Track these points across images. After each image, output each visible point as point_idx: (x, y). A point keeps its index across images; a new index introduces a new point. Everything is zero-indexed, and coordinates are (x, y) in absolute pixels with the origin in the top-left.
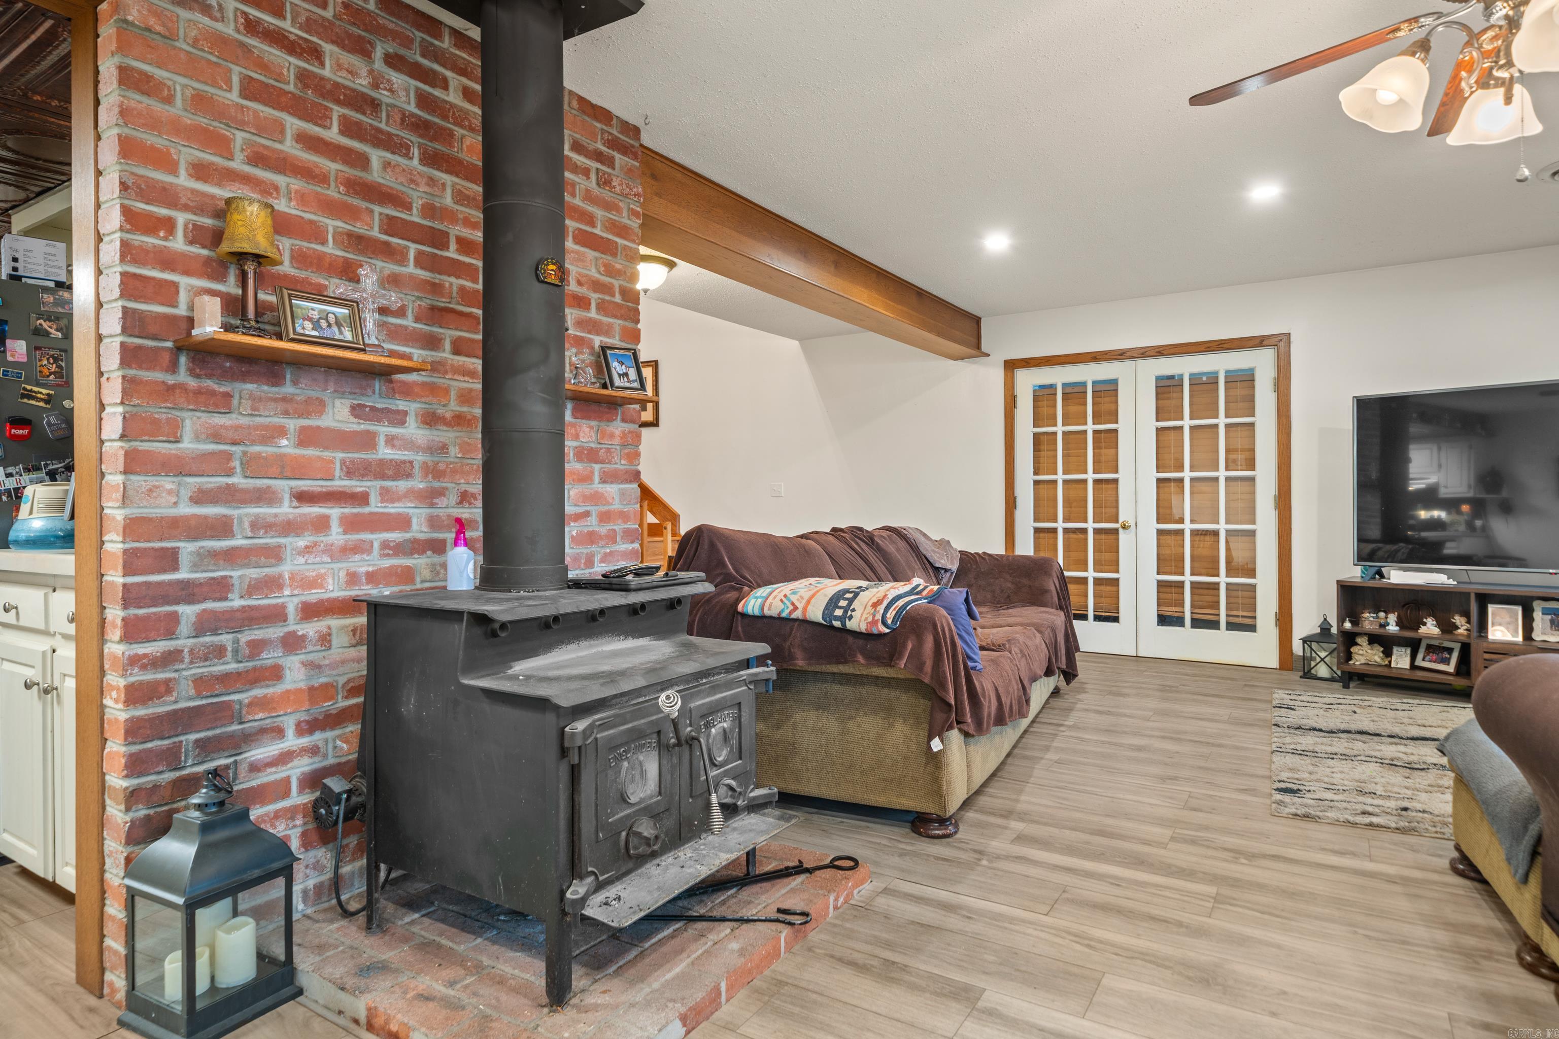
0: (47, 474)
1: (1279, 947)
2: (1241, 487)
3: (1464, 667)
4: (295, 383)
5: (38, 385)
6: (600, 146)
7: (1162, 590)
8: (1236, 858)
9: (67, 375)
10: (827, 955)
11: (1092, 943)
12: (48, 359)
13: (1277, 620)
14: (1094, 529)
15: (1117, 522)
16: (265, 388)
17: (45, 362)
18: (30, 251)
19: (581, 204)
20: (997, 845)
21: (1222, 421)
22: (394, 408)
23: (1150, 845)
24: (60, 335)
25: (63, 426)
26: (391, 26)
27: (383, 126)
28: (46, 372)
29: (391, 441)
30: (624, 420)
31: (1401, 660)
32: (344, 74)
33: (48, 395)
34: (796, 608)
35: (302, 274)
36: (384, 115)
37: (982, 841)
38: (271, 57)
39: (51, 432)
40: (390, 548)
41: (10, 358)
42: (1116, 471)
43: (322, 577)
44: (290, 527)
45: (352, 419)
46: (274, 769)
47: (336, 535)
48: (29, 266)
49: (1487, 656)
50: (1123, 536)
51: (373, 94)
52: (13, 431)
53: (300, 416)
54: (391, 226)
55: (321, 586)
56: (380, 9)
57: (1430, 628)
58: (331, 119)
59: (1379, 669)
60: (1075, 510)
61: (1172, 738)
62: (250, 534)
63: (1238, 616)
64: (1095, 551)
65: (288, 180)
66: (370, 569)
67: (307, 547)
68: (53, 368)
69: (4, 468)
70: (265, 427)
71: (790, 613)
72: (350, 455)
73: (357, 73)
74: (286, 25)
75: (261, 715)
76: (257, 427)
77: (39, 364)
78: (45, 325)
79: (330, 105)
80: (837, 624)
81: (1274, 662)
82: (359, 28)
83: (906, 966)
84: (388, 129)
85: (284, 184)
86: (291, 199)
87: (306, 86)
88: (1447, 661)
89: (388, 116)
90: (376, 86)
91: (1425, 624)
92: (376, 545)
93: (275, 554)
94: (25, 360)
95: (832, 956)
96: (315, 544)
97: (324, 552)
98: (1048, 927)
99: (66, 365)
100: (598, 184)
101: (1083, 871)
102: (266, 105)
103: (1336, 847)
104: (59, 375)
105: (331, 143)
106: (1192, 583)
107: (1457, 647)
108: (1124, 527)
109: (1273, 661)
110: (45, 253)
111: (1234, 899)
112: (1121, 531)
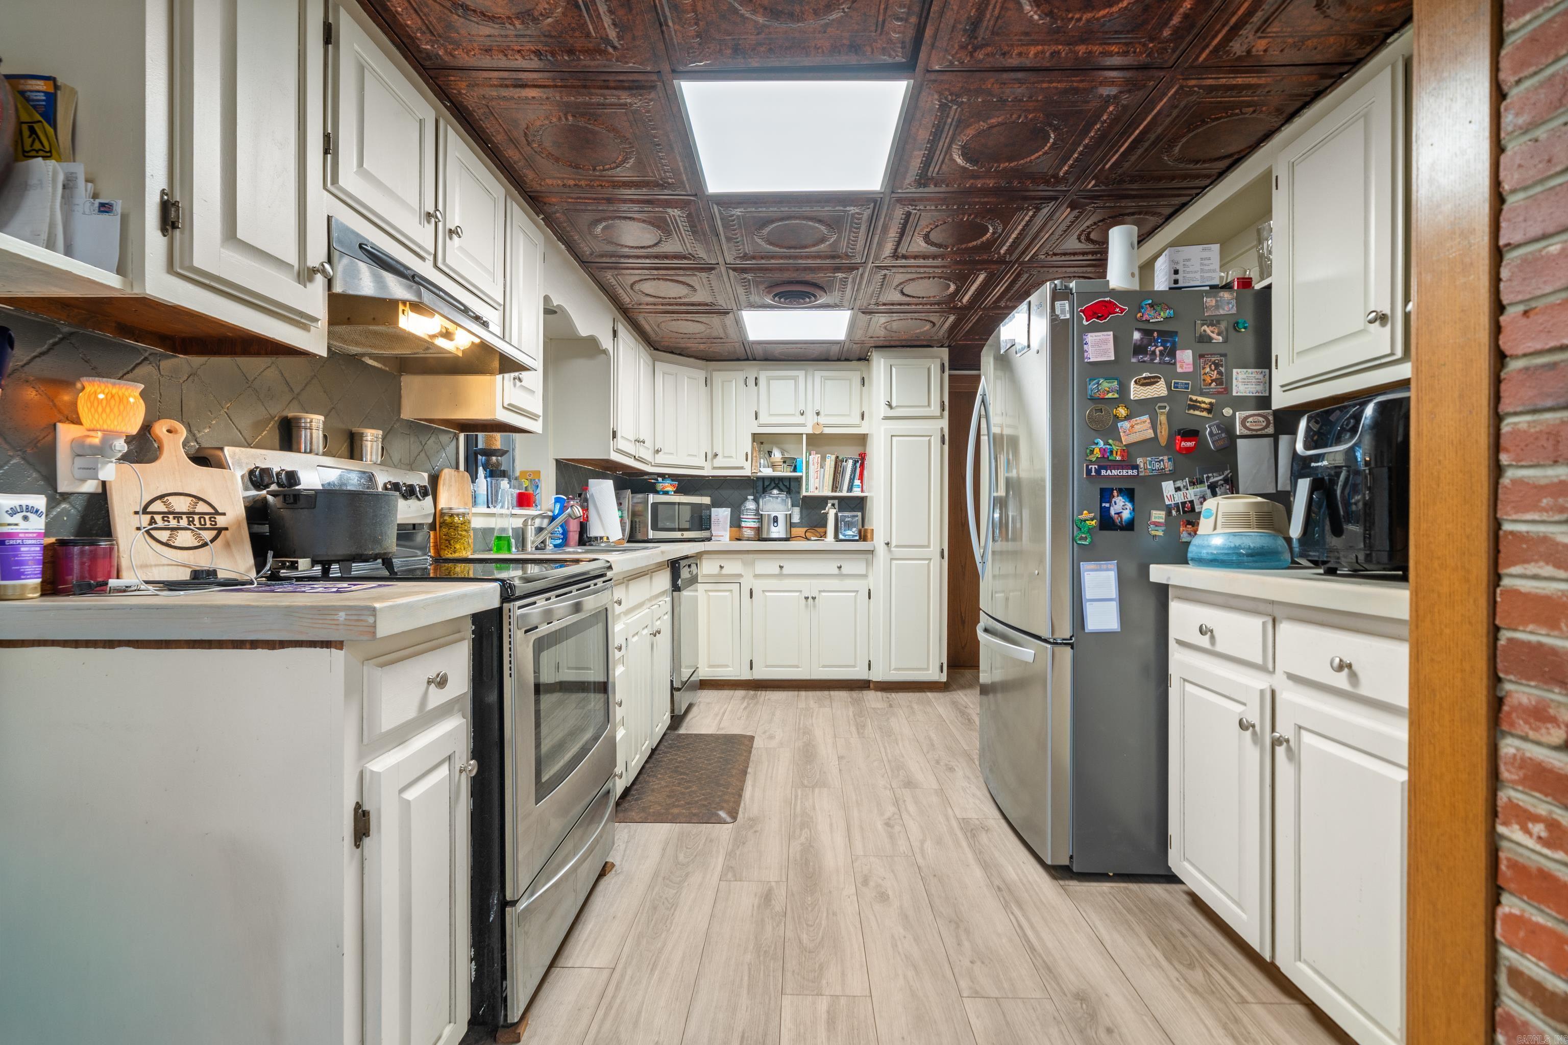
0: (1209, 487)
5: (1202, 394)
9: (1227, 383)
12: (1210, 367)
17: (1208, 370)
18: (1189, 260)
24: (1220, 339)
25: (1223, 435)
28: (1209, 380)
33: (1210, 404)
39: (1213, 442)
41: (1179, 370)
48: (1188, 275)
52: (1183, 444)
68: (1215, 375)
69: (1174, 482)
77: (1202, 372)
78: (1208, 330)
94: (1191, 370)
99: (1226, 370)
104: (1219, 381)
110: (1202, 259)
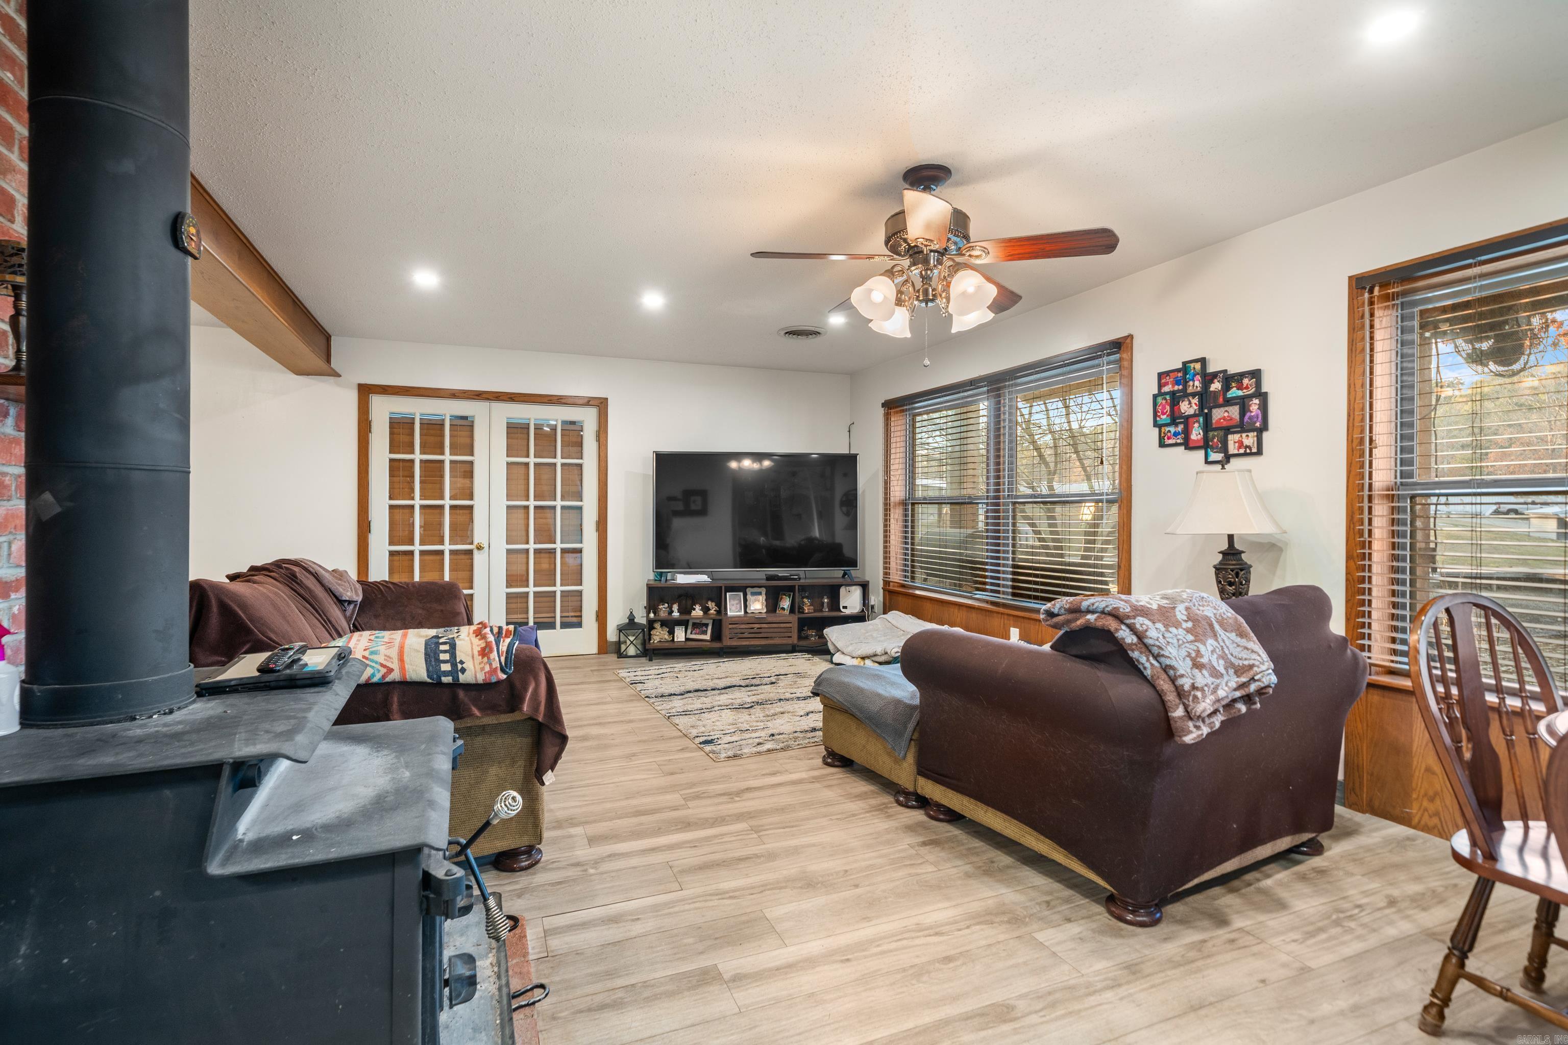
1: (814, 845)
2: (573, 514)
3: (717, 636)
7: (510, 601)
8: (732, 798)
10: (574, 1013)
11: (731, 894)
13: (597, 616)
14: (450, 551)
15: (472, 543)
20: (583, 853)
21: (559, 461)
23: (678, 809)
31: (680, 635)
34: (390, 670)
37: (567, 854)
42: (471, 499)
49: (731, 626)
50: (477, 556)
57: (697, 612)
59: (667, 644)
60: (432, 532)
61: (596, 724)
63: (568, 617)
64: (450, 571)
71: (384, 677)
80: (446, 680)
81: (594, 650)
83: (645, 982)
88: (705, 633)
91: (694, 609)
95: (581, 1011)
98: (699, 897)
101: (665, 846)
103: (767, 771)
106: (535, 593)
107: (710, 622)
108: (480, 548)
109: (592, 647)
111: (762, 826)
112: (476, 552)
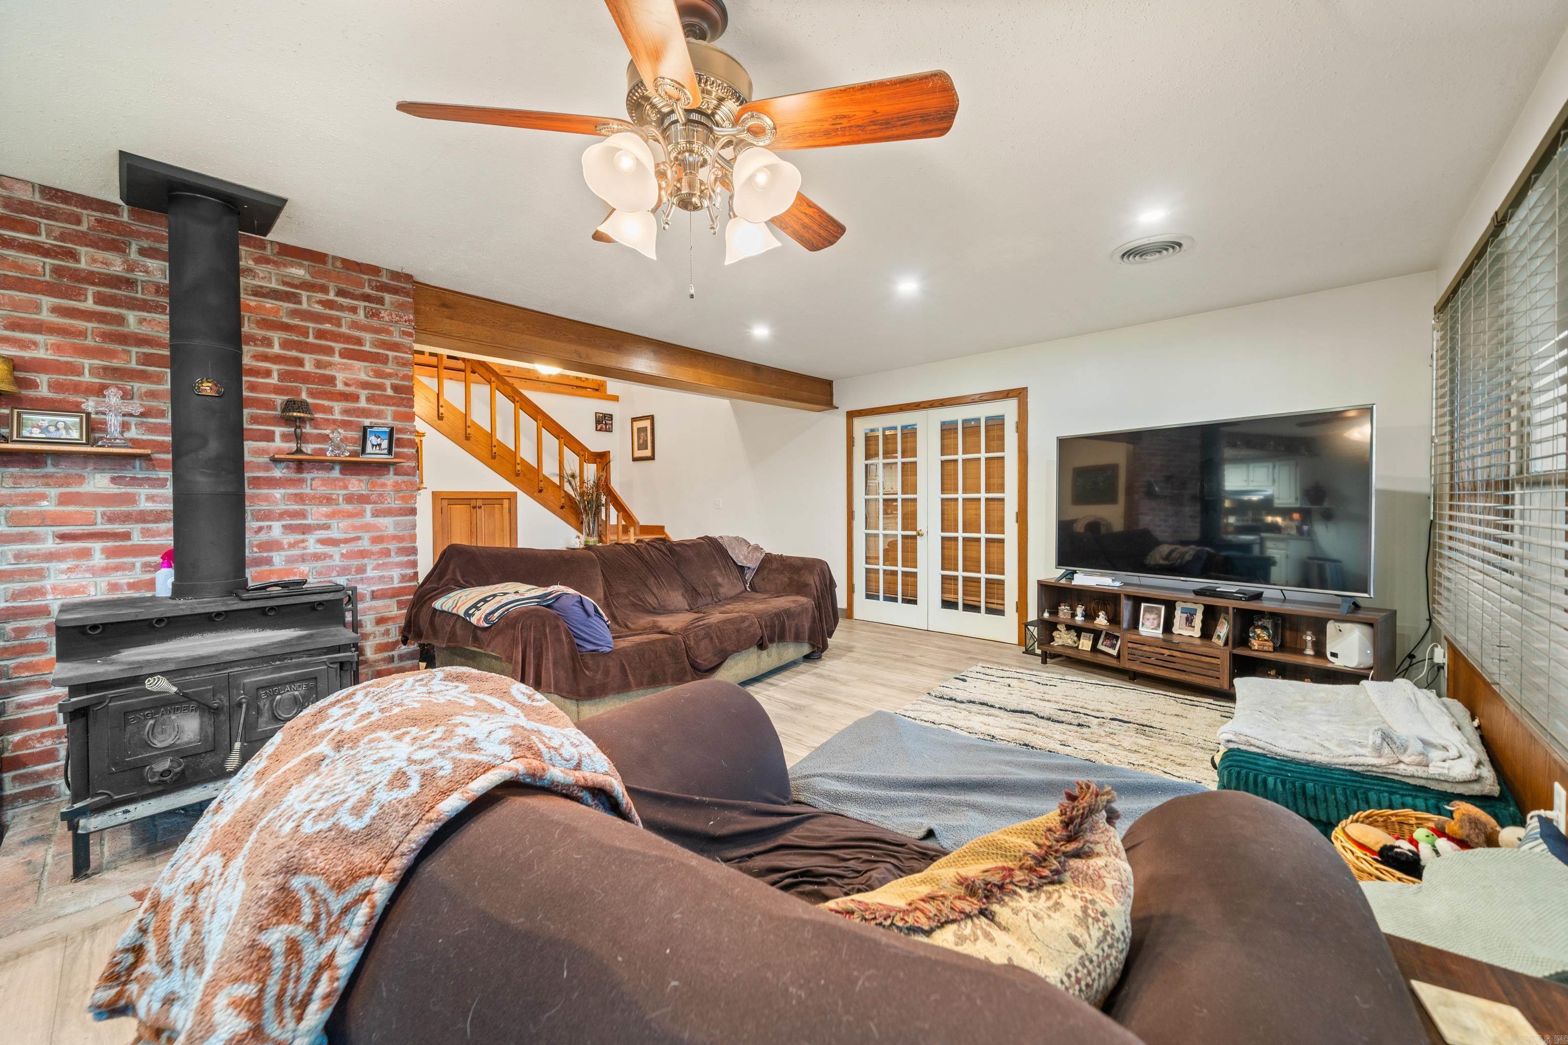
2: (995, 506)
4: (54, 466)
6: (367, 290)
7: (944, 582)
13: (1017, 607)
14: (902, 536)
15: (916, 530)
16: (28, 470)
19: (347, 331)
21: (983, 455)
22: (155, 476)
26: (144, 230)
27: (139, 295)
29: (150, 498)
30: (396, 474)
31: (1087, 644)
32: (99, 265)
35: (61, 396)
36: (140, 288)
38: (26, 261)
40: (150, 566)
42: (915, 493)
43: (84, 587)
44: (51, 557)
45: (112, 486)
46: (41, 707)
47: (98, 559)
49: (1130, 645)
50: (919, 541)
51: (129, 275)
53: (61, 486)
54: (147, 359)
55: (84, 592)
56: (134, 220)
57: (1101, 621)
58: (86, 295)
59: (1072, 651)
60: (891, 521)
62: (13, 562)
63: (992, 603)
64: (902, 551)
65: (45, 337)
66: (131, 581)
67: (69, 568)
70: (27, 495)
72: (111, 509)
73: (111, 264)
74: (42, 238)
75: (26, 674)
76: (17, 495)
79: (86, 286)
81: (1017, 639)
82: (113, 234)
84: (145, 297)
85: (42, 340)
86: (47, 349)
87: (61, 276)
88: (1113, 646)
89: (143, 289)
90: (131, 269)
91: (1099, 616)
92: (138, 565)
93: (40, 574)
96: (77, 566)
97: (85, 571)
100: (366, 317)
102: (21, 291)
105: (86, 311)
106: (963, 577)
108: (920, 534)
112: (918, 537)
